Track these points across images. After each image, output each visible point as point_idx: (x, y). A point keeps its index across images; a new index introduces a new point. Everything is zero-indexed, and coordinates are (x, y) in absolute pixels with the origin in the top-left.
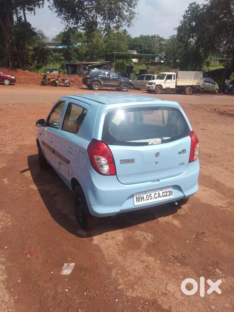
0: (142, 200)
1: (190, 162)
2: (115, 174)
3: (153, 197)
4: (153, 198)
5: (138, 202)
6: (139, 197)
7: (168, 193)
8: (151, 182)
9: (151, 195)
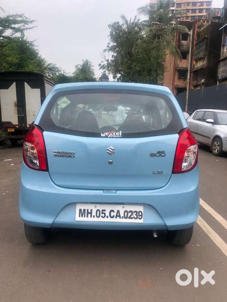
0: (89, 215)
1: (174, 172)
2: (47, 170)
3: (107, 214)
4: (107, 217)
5: (82, 216)
6: (84, 210)
7: (134, 214)
8: (102, 192)
9: (105, 210)
